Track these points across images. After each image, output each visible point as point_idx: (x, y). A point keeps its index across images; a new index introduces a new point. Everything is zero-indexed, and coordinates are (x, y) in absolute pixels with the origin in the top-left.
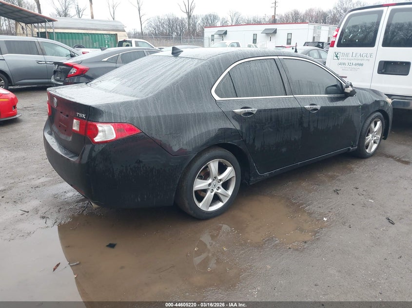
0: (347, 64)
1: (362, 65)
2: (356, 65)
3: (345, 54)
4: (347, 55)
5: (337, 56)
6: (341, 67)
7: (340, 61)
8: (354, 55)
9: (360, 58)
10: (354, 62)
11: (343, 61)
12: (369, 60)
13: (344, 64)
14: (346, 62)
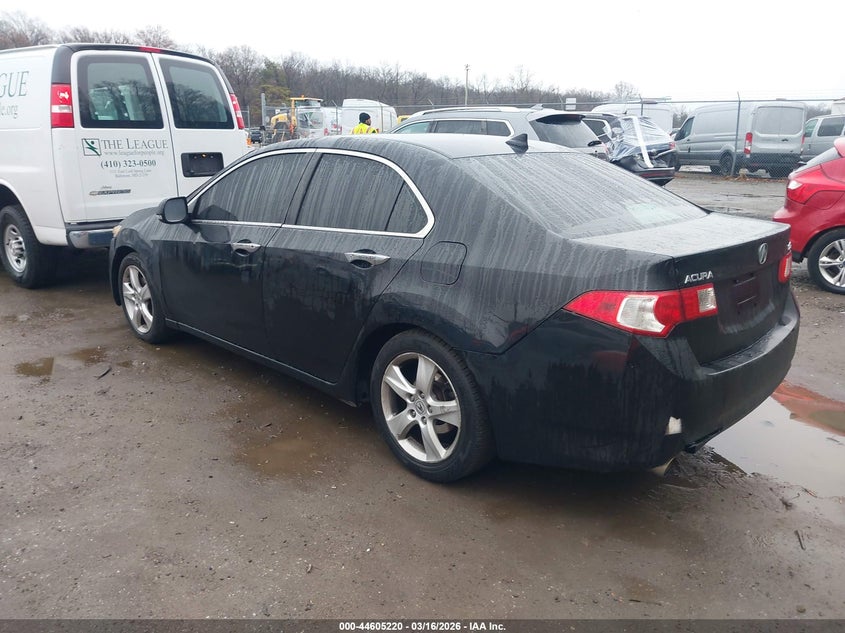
0: (123, 164)
1: (153, 163)
2: (141, 163)
3: (112, 143)
4: (117, 144)
5: (93, 149)
6: (111, 171)
7: (104, 158)
8: (132, 144)
9: (144, 149)
10: (138, 158)
11: (112, 158)
12: (162, 153)
13: (116, 164)
14: (120, 159)
